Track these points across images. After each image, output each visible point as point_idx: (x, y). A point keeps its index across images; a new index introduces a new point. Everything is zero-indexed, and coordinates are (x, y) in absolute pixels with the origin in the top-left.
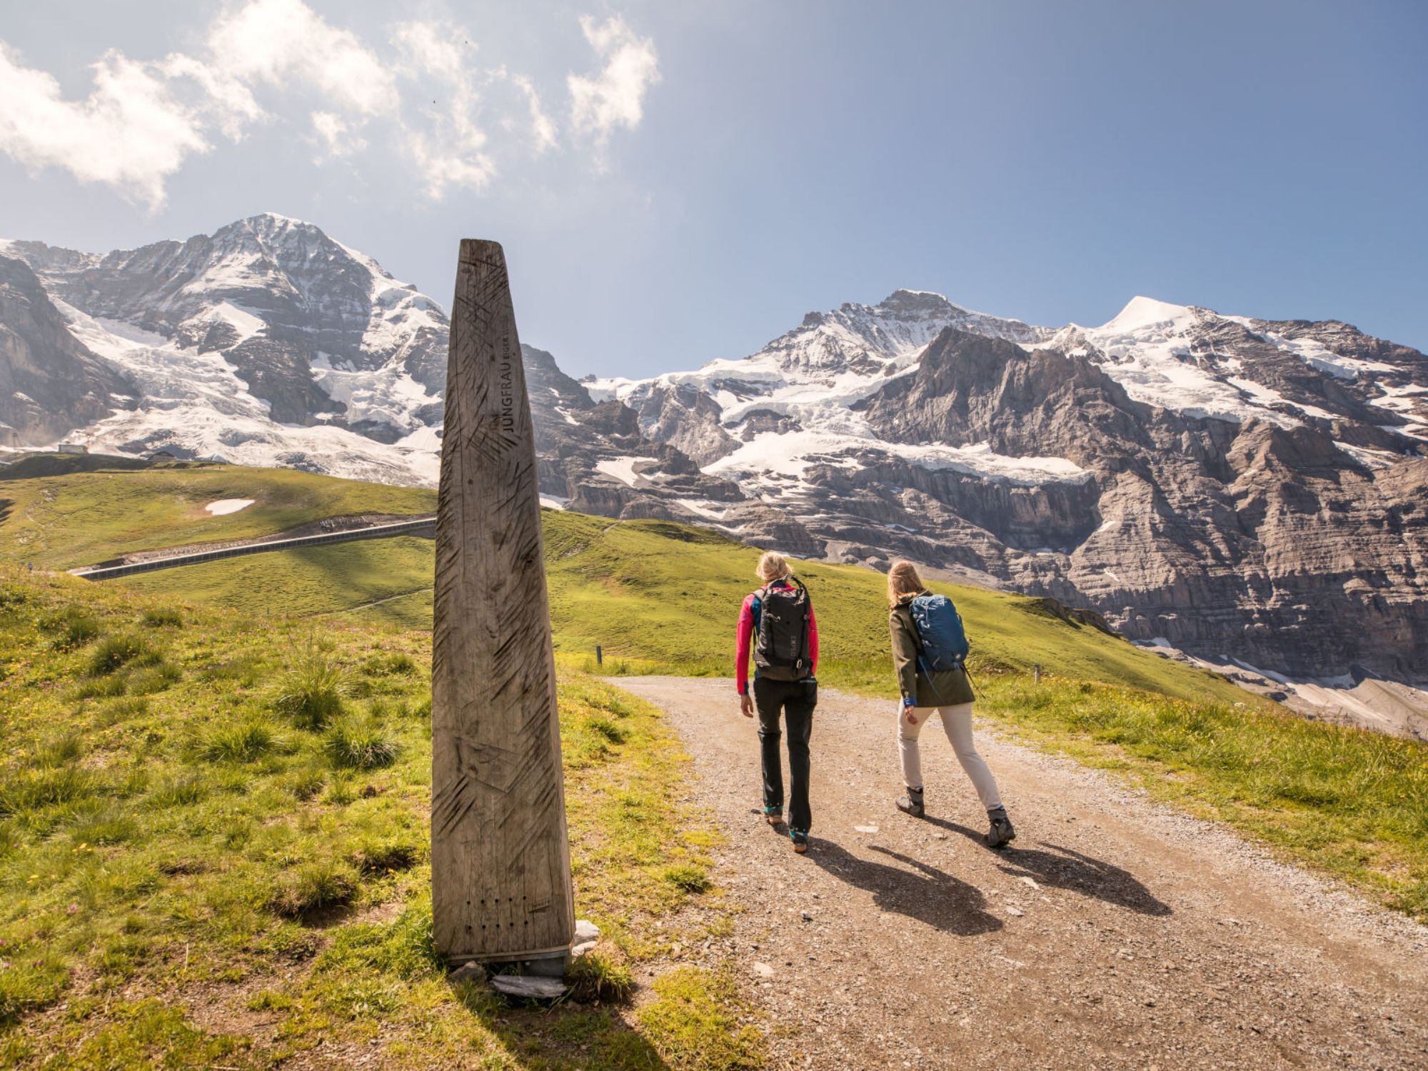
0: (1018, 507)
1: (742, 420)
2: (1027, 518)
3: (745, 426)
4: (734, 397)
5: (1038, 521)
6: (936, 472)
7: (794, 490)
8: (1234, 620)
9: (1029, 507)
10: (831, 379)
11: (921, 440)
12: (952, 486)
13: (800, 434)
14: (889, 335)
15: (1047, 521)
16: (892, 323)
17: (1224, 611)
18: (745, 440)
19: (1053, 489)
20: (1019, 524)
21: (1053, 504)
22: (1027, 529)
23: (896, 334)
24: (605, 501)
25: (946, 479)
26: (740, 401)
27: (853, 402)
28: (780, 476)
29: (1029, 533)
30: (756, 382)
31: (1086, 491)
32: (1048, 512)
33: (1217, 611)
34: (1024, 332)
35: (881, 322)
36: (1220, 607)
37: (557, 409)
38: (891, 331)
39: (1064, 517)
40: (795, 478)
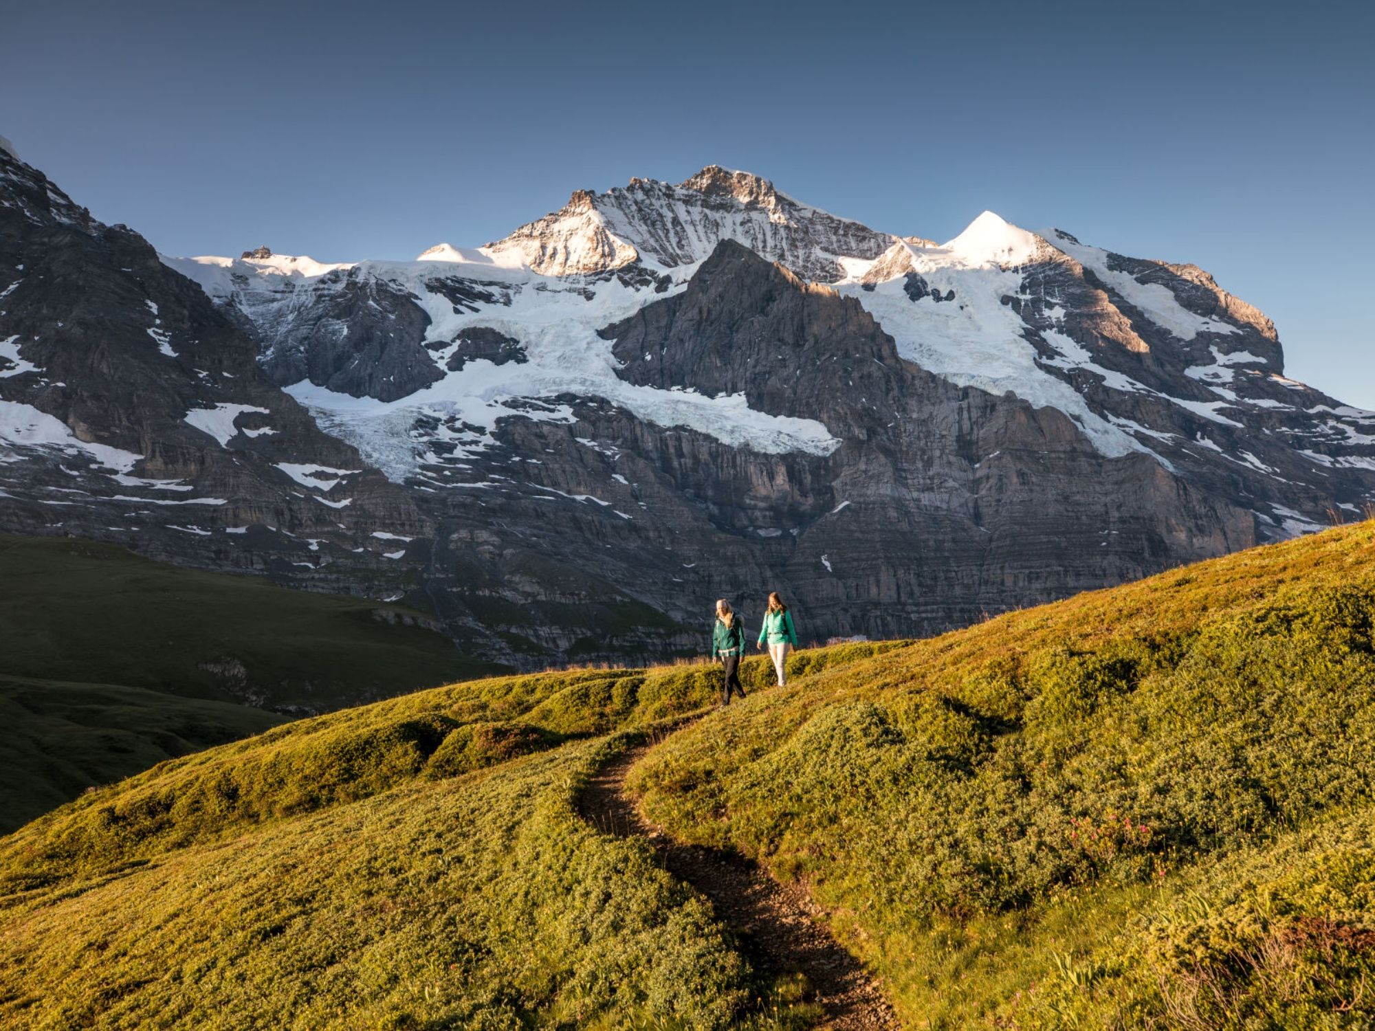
0: (754, 479)
1: (453, 341)
2: (763, 492)
3: (455, 348)
4: (451, 305)
5: (774, 496)
6: (669, 429)
7: (473, 448)
8: (936, 618)
9: (766, 479)
10: (591, 288)
11: (673, 384)
12: (686, 448)
13: (522, 365)
14: (689, 229)
15: (784, 496)
16: (696, 211)
17: (929, 608)
18: (451, 369)
19: (793, 461)
20: (755, 498)
21: (793, 476)
22: (762, 505)
23: (700, 228)
24: (185, 463)
25: (679, 439)
26: (457, 311)
27: (603, 326)
28: (467, 427)
29: (762, 510)
30: (491, 284)
31: (831, 463)
32: (787, 487)
33: (922, 608)
34: (864, 238)
35: (681, 209)
36: (926, 604)
37: (150, 331)
38: (693, 223)
39: (804, 494)
40: (481, 430)
